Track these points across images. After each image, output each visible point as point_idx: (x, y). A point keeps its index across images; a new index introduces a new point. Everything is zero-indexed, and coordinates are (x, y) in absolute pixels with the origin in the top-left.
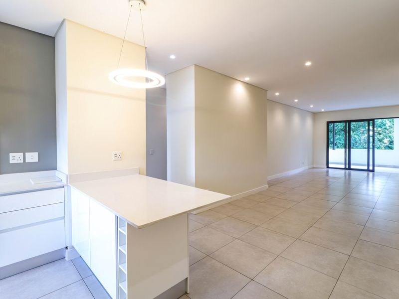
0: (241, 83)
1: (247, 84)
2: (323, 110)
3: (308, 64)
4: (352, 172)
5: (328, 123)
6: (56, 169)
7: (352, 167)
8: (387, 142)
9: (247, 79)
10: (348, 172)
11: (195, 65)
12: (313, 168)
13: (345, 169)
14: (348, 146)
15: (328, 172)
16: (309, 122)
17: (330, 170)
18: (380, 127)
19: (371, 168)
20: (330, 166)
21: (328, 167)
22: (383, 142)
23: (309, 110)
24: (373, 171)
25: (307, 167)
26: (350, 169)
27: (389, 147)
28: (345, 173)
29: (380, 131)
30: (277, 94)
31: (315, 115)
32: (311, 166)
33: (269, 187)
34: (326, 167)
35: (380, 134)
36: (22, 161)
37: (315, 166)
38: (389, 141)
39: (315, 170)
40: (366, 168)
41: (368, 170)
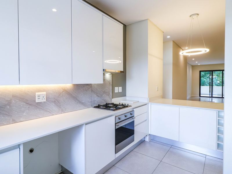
2: (199, 64)
4: (213, 99)
5: (200, 72)
6: (126, 96)
7: (213, 96)
10: (211, 99)
11: (173, 41)
13: (210, 97)
14: (211, 85)
16: (191, 71)
17: (201, 98)
21: (200, 96)
25: (190, 97)
26: (212, 97)
31: (193, 67)
36: (118, 92)
37: (193, 96)
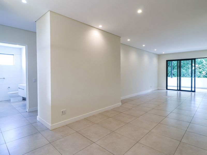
0: (97, 30)
1: (102, 31)
2: (163, 53)
3: (140, 11)
4: (182, 92)
5: (167, 61)
7: (182, 89)
8: (204, 73)
9: (100, 26)
10: (179, 92)
11: (50, 11)
12: (158, 89)
13: (178, 90)
14: (179, 75)
15: (167, 92)
16: (155, 60)
17: (168, 91)
18: (199, 64)
19: (193, 90)
20: (168, 88)
21: (167, 89)
22: (202, 74)
23: (154, 53)
24: (194, 91)
25: (154, 89)
26: (180, 90)
27: (206, 76)
28: (178, 93)
29: (200, 67)
30: (129, 40)
31: (159, 56)
32: (157, 88)
33: (122, 104)
34: (166, 89)
35: (200, 68)
38: (206, 73)
39: (159, 91)
40: (190, 89)
41: (192, 91)
